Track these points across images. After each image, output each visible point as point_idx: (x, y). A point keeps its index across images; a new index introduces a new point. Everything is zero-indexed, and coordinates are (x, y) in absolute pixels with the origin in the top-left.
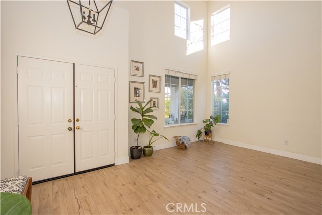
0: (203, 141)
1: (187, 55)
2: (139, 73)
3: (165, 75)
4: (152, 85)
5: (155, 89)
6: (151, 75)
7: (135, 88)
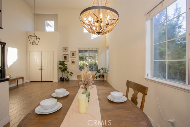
1: (92, 39)
3: (79, 50)
4: (71, 55)
5: (73, 56)
6: (71, 51)
7: (64, 57)
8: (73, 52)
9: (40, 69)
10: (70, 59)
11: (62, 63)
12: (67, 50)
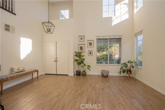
0: (125, 76)
1: (112, 25)
2: (83, 40)
3: (97, 39)
4: (89, 45)
5: (91, 46)
6: (88, 40)
7: (80, 47)
8: (90, 42)
9: (55, 61)
10: (87, 49)
11: (78, 55)
12: (83, 39)
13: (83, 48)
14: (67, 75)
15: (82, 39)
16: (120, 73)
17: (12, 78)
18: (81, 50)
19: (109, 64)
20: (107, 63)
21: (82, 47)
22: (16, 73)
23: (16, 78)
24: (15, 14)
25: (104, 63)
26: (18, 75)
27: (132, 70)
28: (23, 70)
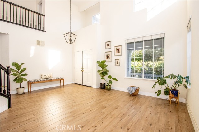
3: (126, 43)
4: (116, 52)
5: (118, 54)
6: (115, 46)
7: (107, 55)
8: (118, 48)
9: (81, 71)
10: (113, 58)
12: (110, 45)
13: (110, 57)
14: (91, 87)
15: (108, 45)
16: (157, 93)
17: (39, 82)
18: (107, 59)
19: (143, 78)
20: (141, 77)
21: (108, 55)
22: (44, 78)
23: (41, 83)
24: (45, 31)
25: (137, 76)
26: (43, 80)
27: (179, 91)
28: (50, 77)
